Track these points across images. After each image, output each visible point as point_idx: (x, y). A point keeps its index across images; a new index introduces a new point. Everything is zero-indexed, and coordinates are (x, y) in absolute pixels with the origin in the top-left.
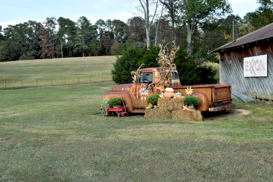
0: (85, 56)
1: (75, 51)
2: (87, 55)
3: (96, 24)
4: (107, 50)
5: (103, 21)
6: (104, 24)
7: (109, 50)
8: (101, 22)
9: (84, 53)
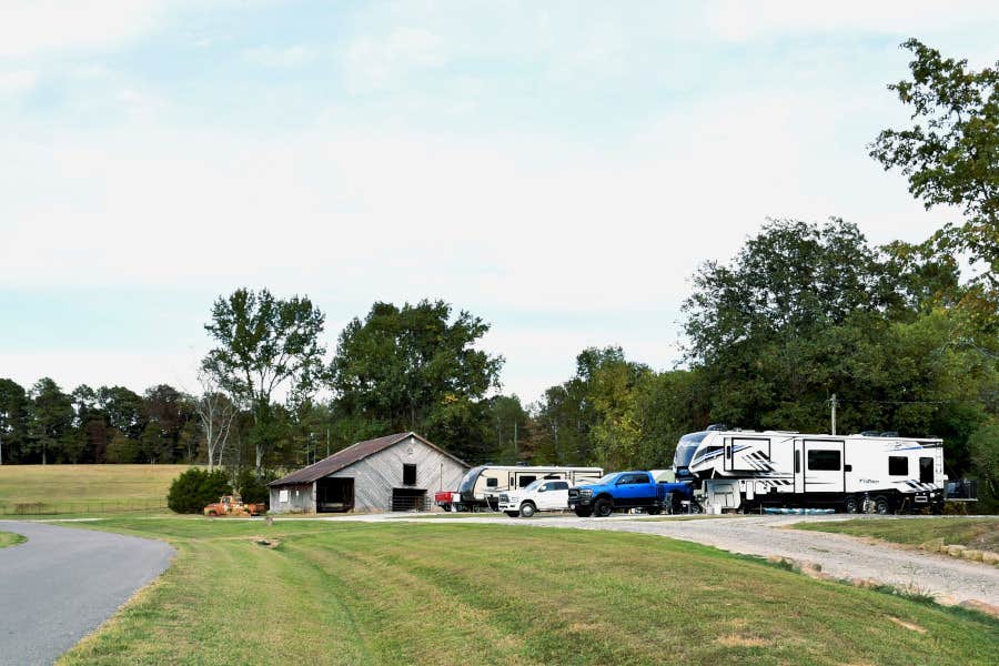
0: (48, 463)
1: (26, 450)
2: (51, 461)
3: (74, 393)
4: (98, 450)
5: (90, 390)
6: (93, 395)
7: (102, 452)
8: (85, 391)
9: (46, 455)
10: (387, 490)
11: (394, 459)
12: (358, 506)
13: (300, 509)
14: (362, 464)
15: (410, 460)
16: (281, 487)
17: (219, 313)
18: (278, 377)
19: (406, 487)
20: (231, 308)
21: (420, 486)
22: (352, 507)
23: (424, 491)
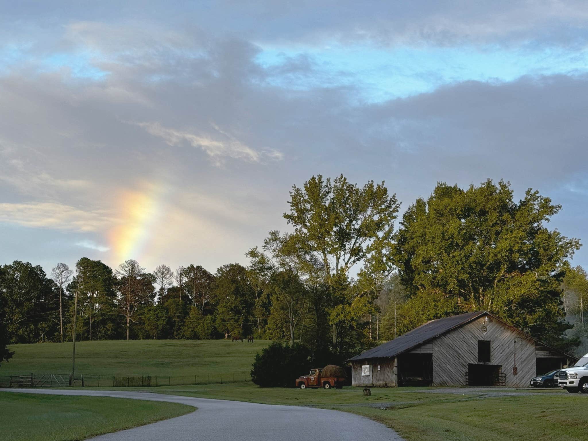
0: (131, 339)
2: (135, 337)
5: (169, 270)
10: (464, 366)
11: (469, 336)
12: (437, 379)
13: (381, 383)
14: (439, 341)
15: (484, 336)
16: (363, 362)
17: (295, 203)
18: (353, 259)
19: (481, 363)
20: (306, 198)
21: (494, 362)
22: (432, 381)
23: (499, 367)
